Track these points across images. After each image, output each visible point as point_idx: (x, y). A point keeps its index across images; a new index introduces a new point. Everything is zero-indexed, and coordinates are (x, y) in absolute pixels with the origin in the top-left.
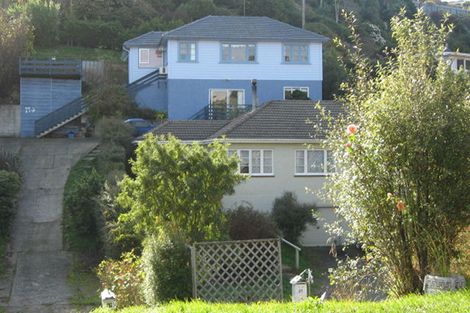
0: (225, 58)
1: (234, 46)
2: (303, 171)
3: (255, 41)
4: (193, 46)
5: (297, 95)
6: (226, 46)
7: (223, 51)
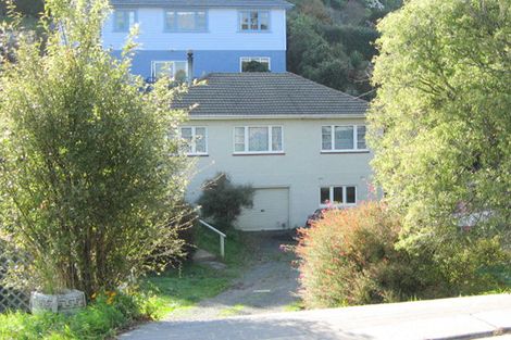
0: (170, 27)
1: (181, 14)
2: (244, 150)
3: (206, 7)
4: (132, 14)
5: (252, 67)
6: (171, 13)
7: (166, 19)
